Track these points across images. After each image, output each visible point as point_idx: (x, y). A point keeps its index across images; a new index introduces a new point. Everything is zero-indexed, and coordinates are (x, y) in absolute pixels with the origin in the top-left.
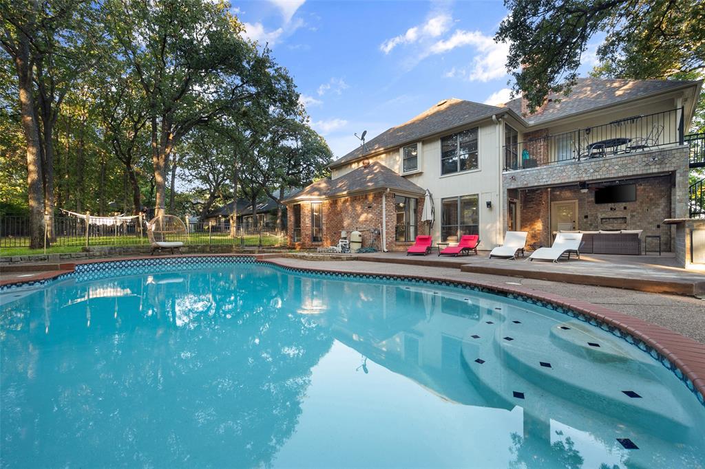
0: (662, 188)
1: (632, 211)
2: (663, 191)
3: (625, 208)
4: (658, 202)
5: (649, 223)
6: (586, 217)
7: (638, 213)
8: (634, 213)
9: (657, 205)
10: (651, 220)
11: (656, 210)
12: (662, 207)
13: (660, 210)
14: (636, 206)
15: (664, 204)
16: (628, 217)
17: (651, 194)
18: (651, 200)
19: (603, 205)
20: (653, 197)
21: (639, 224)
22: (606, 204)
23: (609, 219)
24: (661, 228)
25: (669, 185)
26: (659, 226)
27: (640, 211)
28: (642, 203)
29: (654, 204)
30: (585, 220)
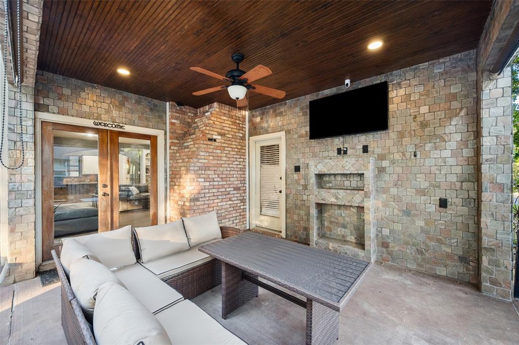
0: (453, 90)
1: (382, 157)
2: (454, 97)
3: (365, 149)
4: (440, 131)
5: (422, 192)
6: (297, 169)
7: (393, 162)
8: (385, 164)
9: (439, 139)
10: (425, 185)
11: (436, 154)
12: (453, 145)
13: (447, 153)
14: (389, 143)
15: (458, 137)
16: (369, 174)
17: (424, 109)
18: (424, 125)
19: (324, 140)
20: (429, 117)
21: (394, 191)
22: (329, 140)
23: (335, 175)
24: (450, 210)
25: (472, 76)
26: (443, 203)
27: (397, 156)
28: (401, 135)
29: (433, 137)
30: (296, 176)
